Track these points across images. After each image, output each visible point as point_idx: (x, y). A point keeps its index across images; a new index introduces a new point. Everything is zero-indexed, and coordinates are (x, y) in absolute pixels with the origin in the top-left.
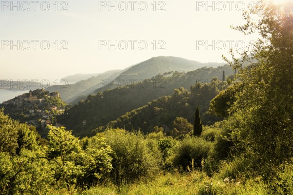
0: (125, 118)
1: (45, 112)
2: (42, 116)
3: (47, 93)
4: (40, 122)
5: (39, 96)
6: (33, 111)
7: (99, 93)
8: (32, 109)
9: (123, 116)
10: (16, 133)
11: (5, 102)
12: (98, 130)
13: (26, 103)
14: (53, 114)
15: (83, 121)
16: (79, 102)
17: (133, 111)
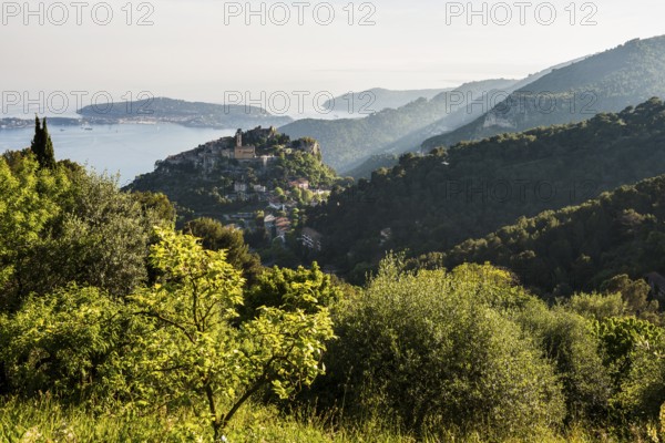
0: (515, 233)
1: (277, 193)
2: (267, 203)
3: (283, 139)
4: (262, 219)
5: (262, 147)
6: (243, 187)
7: (435, 151)
8: (241, 182)
9: (509, 229)
10: (144, 242)
11: (174, 158)
12: (425, 261)
13: (226, 163)
14: (298, 200)
15: (381, 228)
16: (374, 174)
17: (546, 214)
